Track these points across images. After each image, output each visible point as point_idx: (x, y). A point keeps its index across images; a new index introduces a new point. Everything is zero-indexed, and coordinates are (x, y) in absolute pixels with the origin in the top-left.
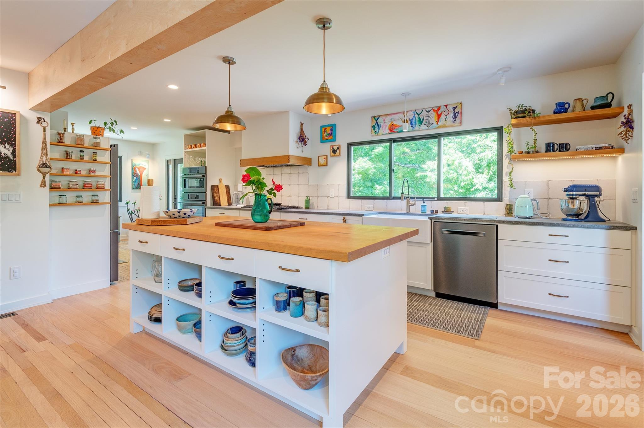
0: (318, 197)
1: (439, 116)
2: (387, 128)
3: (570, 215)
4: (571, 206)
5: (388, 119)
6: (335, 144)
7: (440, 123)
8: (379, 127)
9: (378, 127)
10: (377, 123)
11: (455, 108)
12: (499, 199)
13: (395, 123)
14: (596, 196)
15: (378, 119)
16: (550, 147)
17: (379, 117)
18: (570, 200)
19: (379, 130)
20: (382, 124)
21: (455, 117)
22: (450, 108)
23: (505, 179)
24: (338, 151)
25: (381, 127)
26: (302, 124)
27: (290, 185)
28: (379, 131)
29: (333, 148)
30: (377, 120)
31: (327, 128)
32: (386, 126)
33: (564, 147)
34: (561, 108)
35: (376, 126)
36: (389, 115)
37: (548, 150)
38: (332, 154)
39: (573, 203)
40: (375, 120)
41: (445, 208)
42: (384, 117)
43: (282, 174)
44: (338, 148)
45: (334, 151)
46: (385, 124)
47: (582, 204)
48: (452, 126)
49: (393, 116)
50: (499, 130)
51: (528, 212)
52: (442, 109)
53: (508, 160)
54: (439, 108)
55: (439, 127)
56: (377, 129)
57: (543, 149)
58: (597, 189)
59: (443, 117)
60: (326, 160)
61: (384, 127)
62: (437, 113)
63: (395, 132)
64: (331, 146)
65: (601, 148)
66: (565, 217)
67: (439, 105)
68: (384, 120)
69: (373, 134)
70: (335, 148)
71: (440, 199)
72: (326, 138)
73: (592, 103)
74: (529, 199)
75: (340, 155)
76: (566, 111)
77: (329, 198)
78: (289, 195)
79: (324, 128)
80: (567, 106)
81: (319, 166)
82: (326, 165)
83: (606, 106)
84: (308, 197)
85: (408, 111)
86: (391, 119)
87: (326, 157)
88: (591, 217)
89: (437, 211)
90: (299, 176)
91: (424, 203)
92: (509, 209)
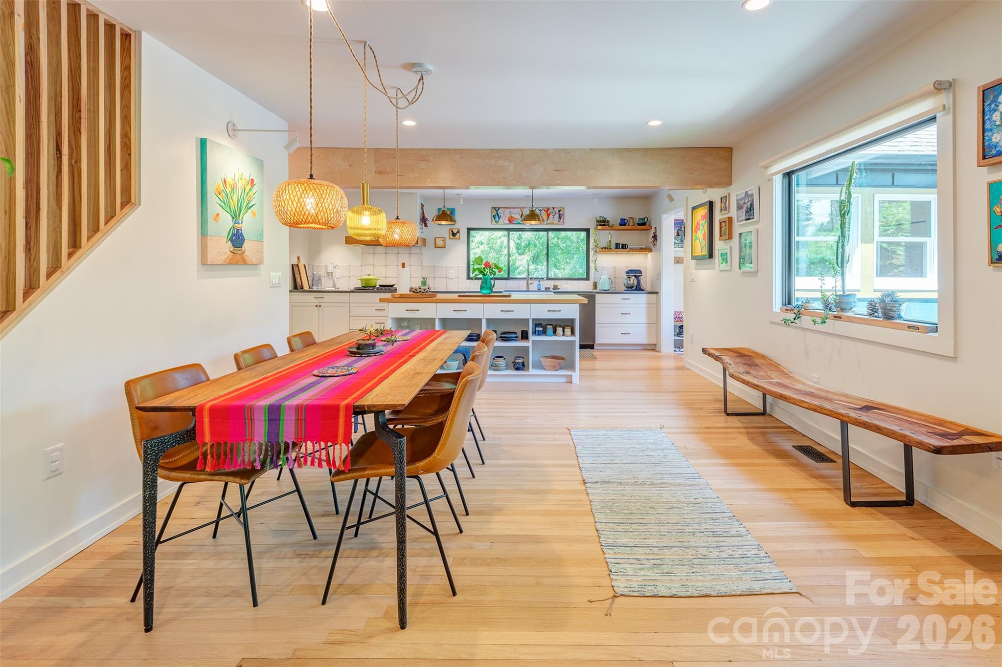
0: (434, 278)
1: (548, 215)
2: (507, 219)
3: (628, 288)
4: (629, 282)
5: (507, 211)
6: (455, 228)
7: (549, 221)
8: (499, 218)
9: (499, 217)
10: (497, 213)
11: (560, 211)
12: (587, 278)
13: (513, 216)
14: (640, 276)
16: (617, 246)
17: (499, 209)
18: (629, 279)
19: (499, 219)
20: (502, 215)
21: (560, 218)
22: (557, 210)
23: (592, 265)
24: (458, 234)
25: (501, 217)
26: (423, 206)
28: (499, 221)
29: (452, 231)
30: (497, 211)
32: (506, 217)
33: (624, 247)
34: (623, 223)
35: (497, 216)
36: (508, 208)
37: (616, 248)
38: (451, 237)
39: (630, 280)
40: (495, 210)
41: (554, 286)
42: (504, 210)
44: (458, 232)
45: (454, 234)
46: (505, 216)
47: (633, 281)
48: (558, 224)
49: (512, 210)
50: (587, 231)
51: (607, 287)
52: (551, 210)
53: (593, 252)
54: (548, 209)
55: (548, 224)
56: (497, 219)
57: (613, 246)
58: (640, 272)
59: (551, 216)
60: (444, 242)
61: (504, 218)
62: (547, 213)
63: (514, 224)
64: (450, 229)
65: (642, 248)
66: (626, 289)
67: (548, 207)
68: (504, 212)
69: (494, 222)
70: (455, 231)
71: (548, 279)
73: (637, 221)
74: (608, 278)
75: (460, 239)
76: (625, 225)
77: (448, 279)
80: (626, 221)
81: (435, 247)
82: (445, 247)
83: (644, 224)
84: (424, 278)
85: (524, 208)
86: (510, 212)
87: (444, 239)
88: (638, 288)
89: (549, 288)
90: (410, 257)
91: (539, 282)
92: (595, 285)
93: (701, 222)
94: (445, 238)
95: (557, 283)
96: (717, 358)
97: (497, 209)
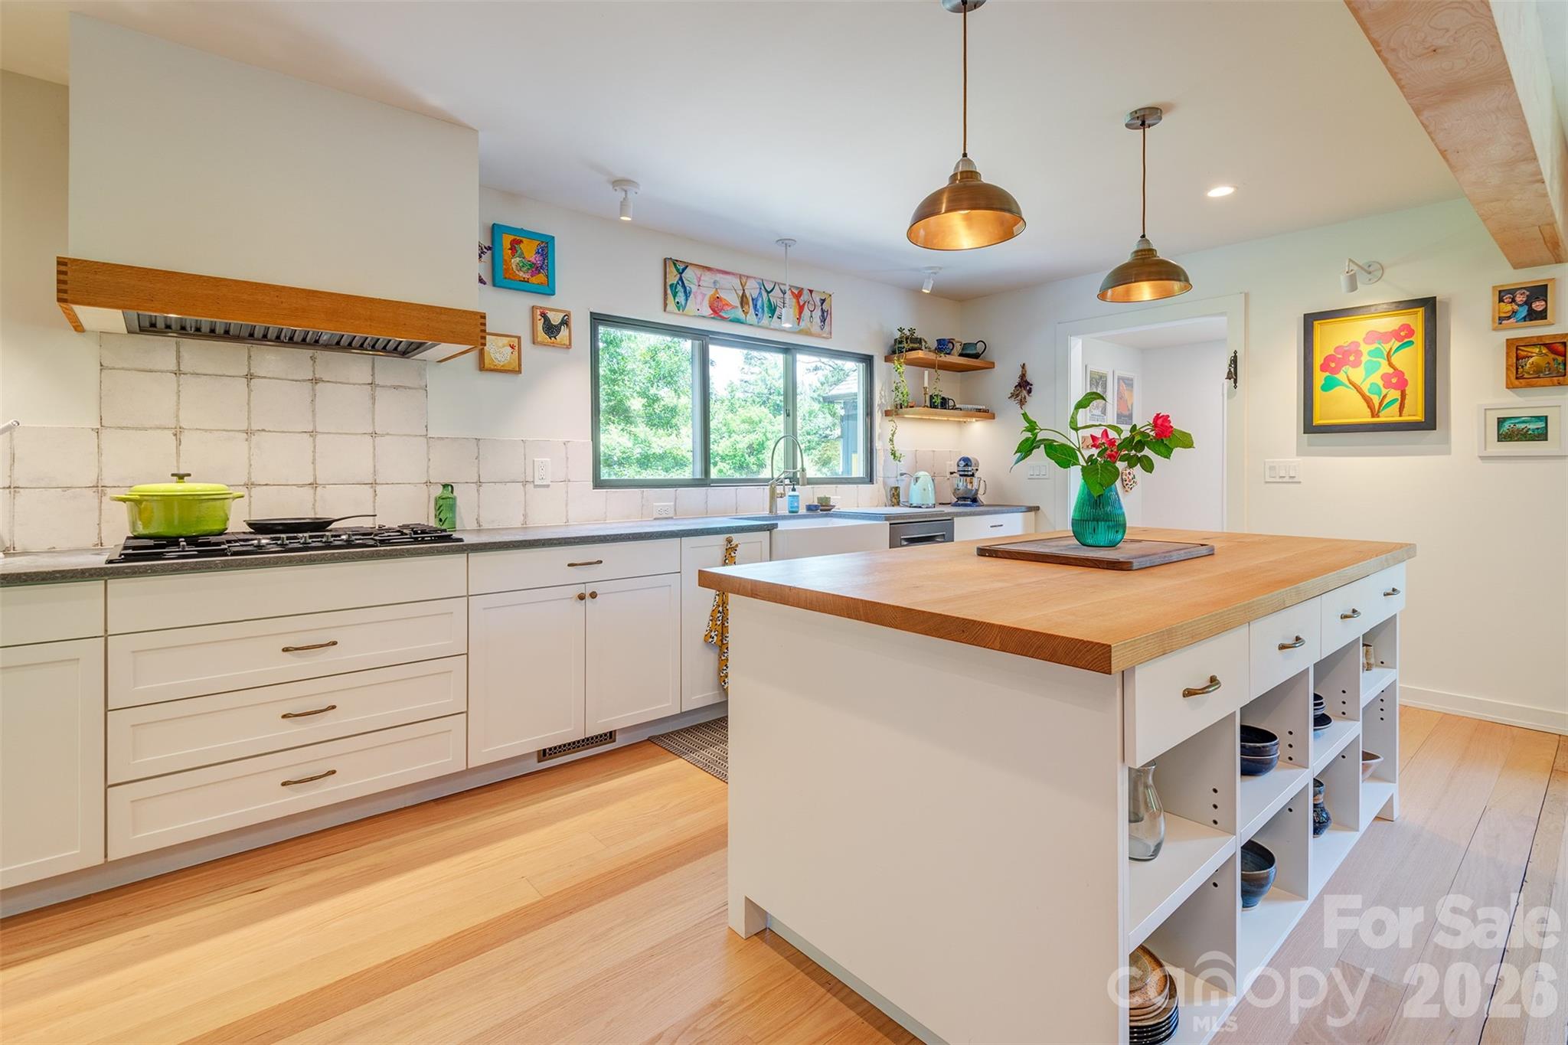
0: (479, 483)
1: (801, 309)
2: (706, 303)
5: (708, 278)
6: (556, 305)
7: (800, 324)
8: (687, 294)
9: (685, 292)
10: (681, 279)
11: (823, 301)
13: (722, 295)
14: (975, 472)
15: (684, 270)
16: (933, 401)
17: (687, 266)
18: (960, 479)
19: (687, 300)
20: (694, 288)
21: (823, 320)
22: (817, 299)
23: (879, 444)
24: (564, 332)
25: (692, 295)
27: (313, 433)
28: (686, 304)
29: (544, 315)
30: (681, 273)
31: (521, 241)
32: (704, 295)
34: (942, 345)
35: (679, 288)
36: (709, 269)
37: (932, 406)
38: (542, 335)
39: (963, 483)
40: (678, 270)
42: (699, 272)
43: (250, 377)
44: (565, 322)
45: (551, 330)
46: (702, 286)
47: (967, 483)
48: (819, 336)
49: (719, 277)
50: (868, 360)
52: (805, 297)
53: (880, 414)
54: (798, 292)
55: (800, 332)
56: (681, 297)
57: (926, 403)
58: (976, 463)
59: (804, 312)
60: (516, 353)
61: (699, 297)
62: (798, 302)
63: (723, 319)
65: (980, 411)
67: (800, 286)
68: (699, 280)
69: (671, 306)
70: (555, 319)
72: (521, 274)
75: (569, 346)
77: (530, 487)
78: (311, 480)
79: (513, 237)
81: (482, 369)
82: (518, 371)
83: (977, 355)
84: (445, 486)
85: (748, 277)
86: (715, 282)
87: (516, 347)
89: (811, 507)
90: (373, 398)
91: (794, 490)
92: (894, 495)
94: (519, 338)
95: (825, 491)
97: (681, 268)
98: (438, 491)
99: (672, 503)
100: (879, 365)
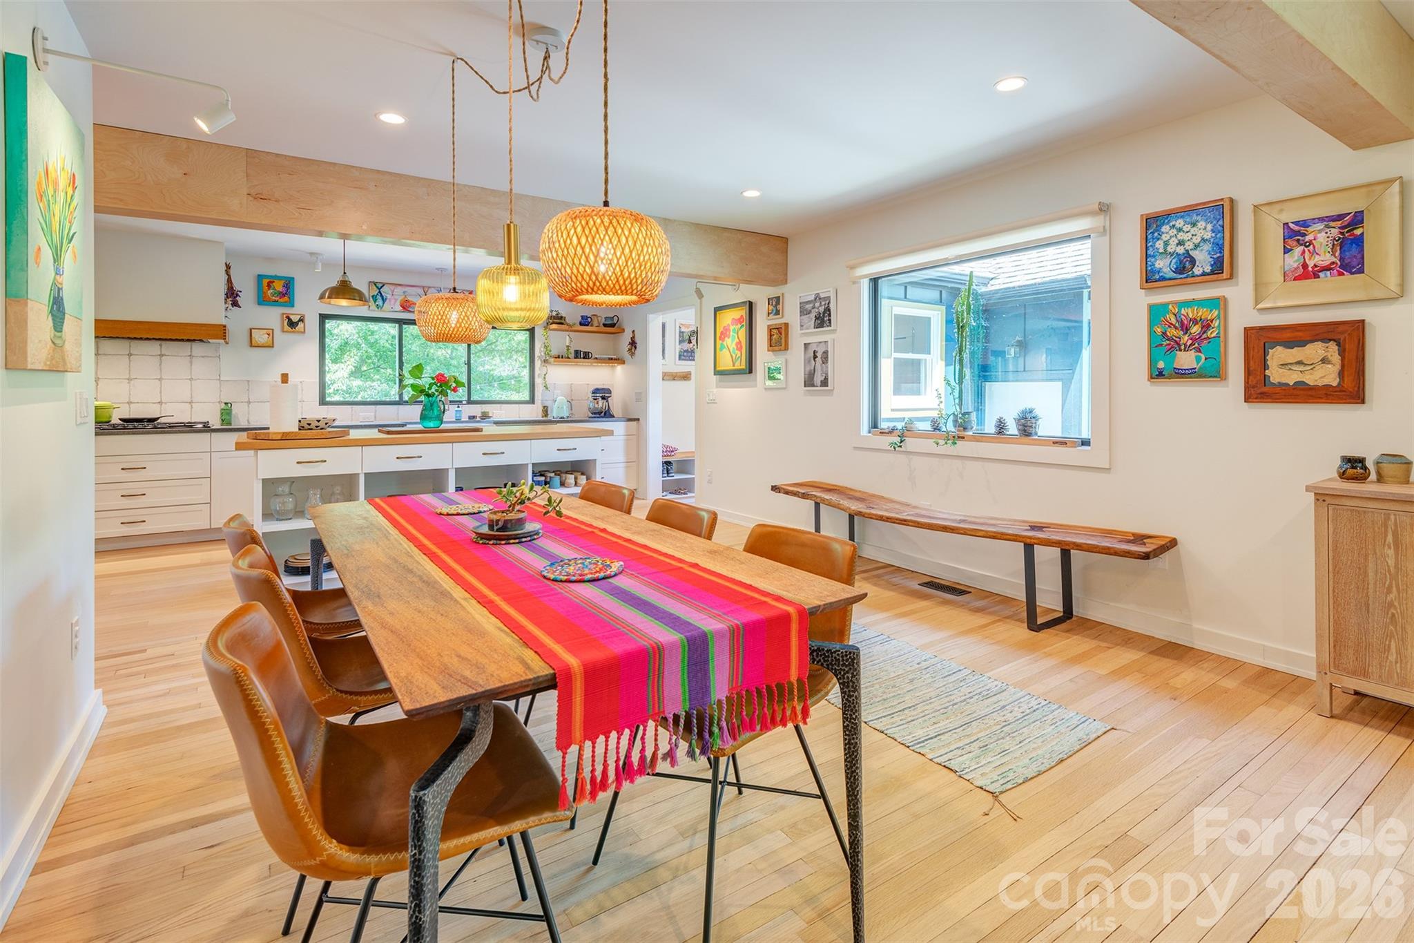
0: (249, 402)
2: (398, 303)
3: (595, 413)
4: (595, 406)
5: (399, 290)
6: (295, 313)
8: (384, 300)
9: (382, 299)
10: (380, 292)
12: (532, 401)
13: (409, 298)
14: (609, 397)
15: (381, 287)
16: (577, 354)
17: (384, 285)
18: (596, 401)
19: (384, 303)
20: (389, 296)
23: (538, 381)
24: (301, 325)
25: (388, 300)
26: (228, 267)
27: (160, 380)
28: (383, 306)
29: (288, 317)
30: (379, 289)
31: (274, 282)
32: (396, 300)
33: (586, 356)
34: (585, 322)
35: (378, 297)
36: (400, 285)
37: (576, 357)
38: (287, 328)
39: (597, 403)
40: (377, 287)
41: (482, 414)
42: (392, 287)
43: (130, 355)
44: (301, 320)
45: (292, 324)
46: (394, 296)
47: (601, 404)
49: (407, 289)
50: (531, 331)
51: (565, 413)
53: (539, 362)
56: (380, 302)
57: (572, 355)
58: (609, 391)
60: (271, 337)
61: (393, 301)
63: (410, 312)
64: (283, 314)
65: (612, 359)
66: (591, 415)
68: (393, 291)
69: (374, 307)
70: (295, 319)
71: (470, 402)
72: (274, 298)
73: (603, 321)
74: (566, 401)
75: (304, 332)
76: (587, 325)
78: (159, 400)
79: (268, 280)
80: (589, 319)
81: (251, 346)
82: (273, 347)
83: (613, 325)
84: (226, 404)
85: (429, 287)
86: (404, 292)
87: (271, 332)
88: (606, 414)
89: (474, 417)
90: (191, 363)
91: (458, 407)
92: (546, 411)
93: (732, 328)
94: (273, 330)
95: (486, 408)
96: (804, 496)
97: (380, 286)
98: (223, 406)
99: (373, 414)
100: (539, 332)
